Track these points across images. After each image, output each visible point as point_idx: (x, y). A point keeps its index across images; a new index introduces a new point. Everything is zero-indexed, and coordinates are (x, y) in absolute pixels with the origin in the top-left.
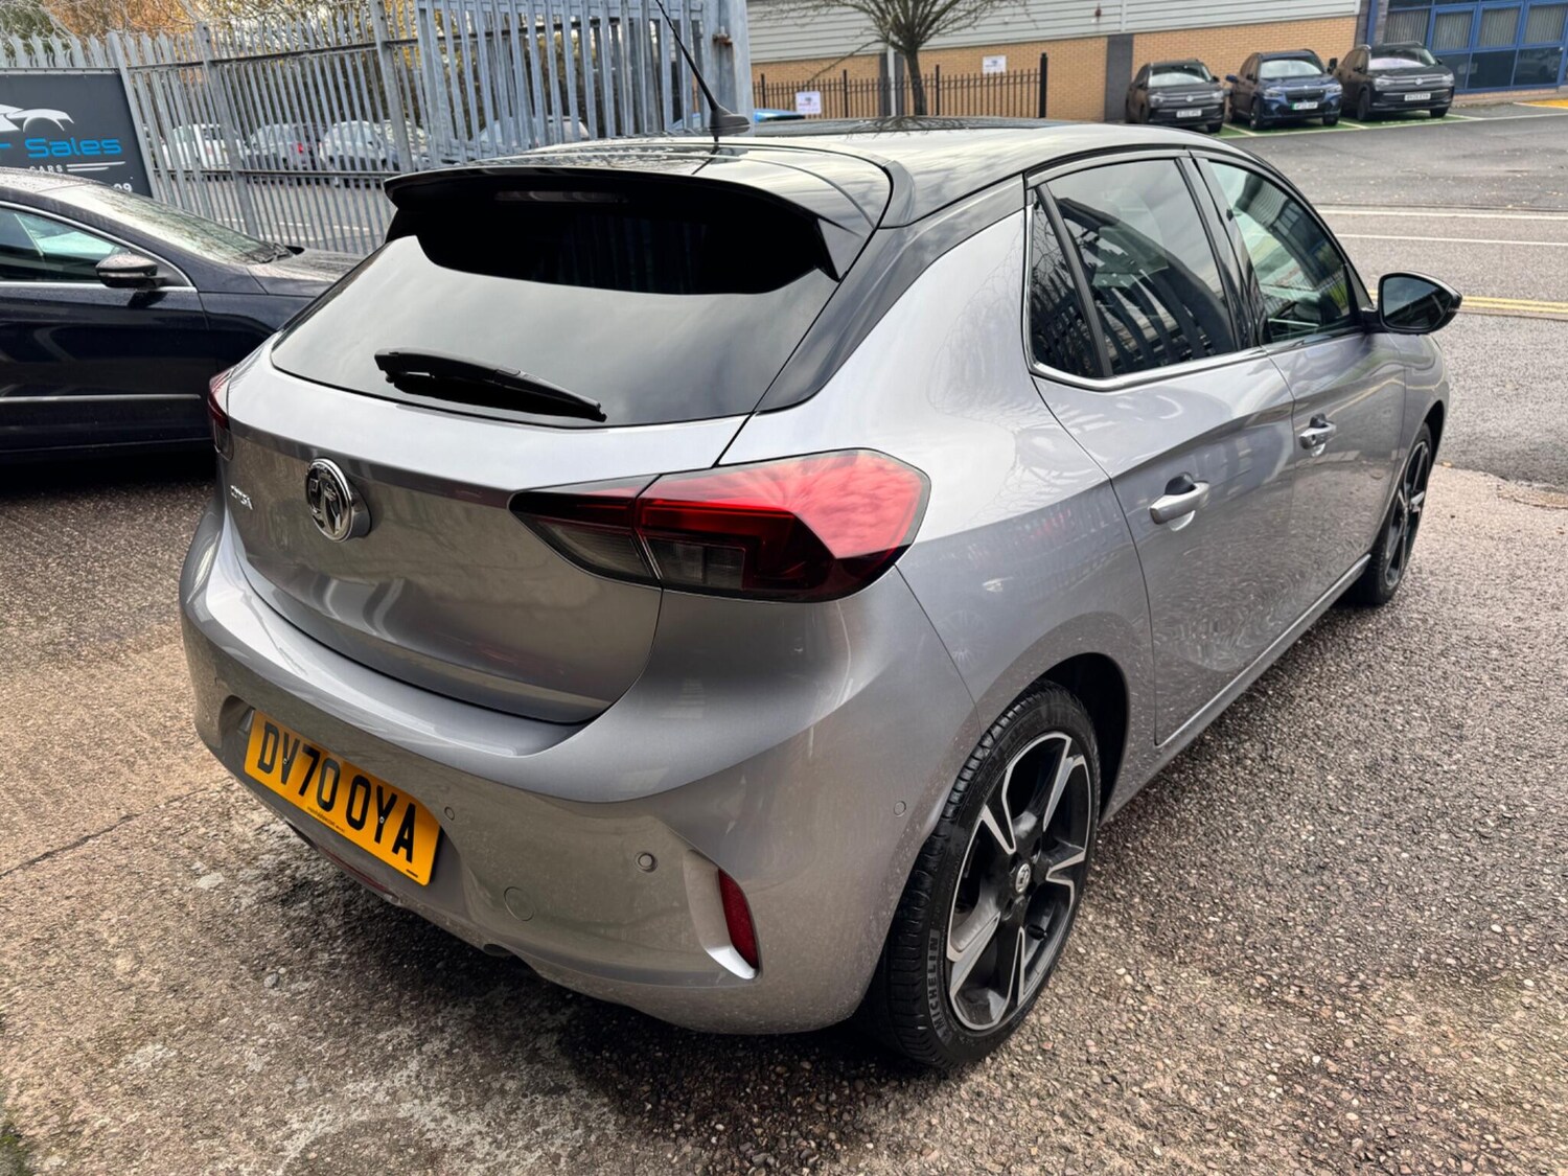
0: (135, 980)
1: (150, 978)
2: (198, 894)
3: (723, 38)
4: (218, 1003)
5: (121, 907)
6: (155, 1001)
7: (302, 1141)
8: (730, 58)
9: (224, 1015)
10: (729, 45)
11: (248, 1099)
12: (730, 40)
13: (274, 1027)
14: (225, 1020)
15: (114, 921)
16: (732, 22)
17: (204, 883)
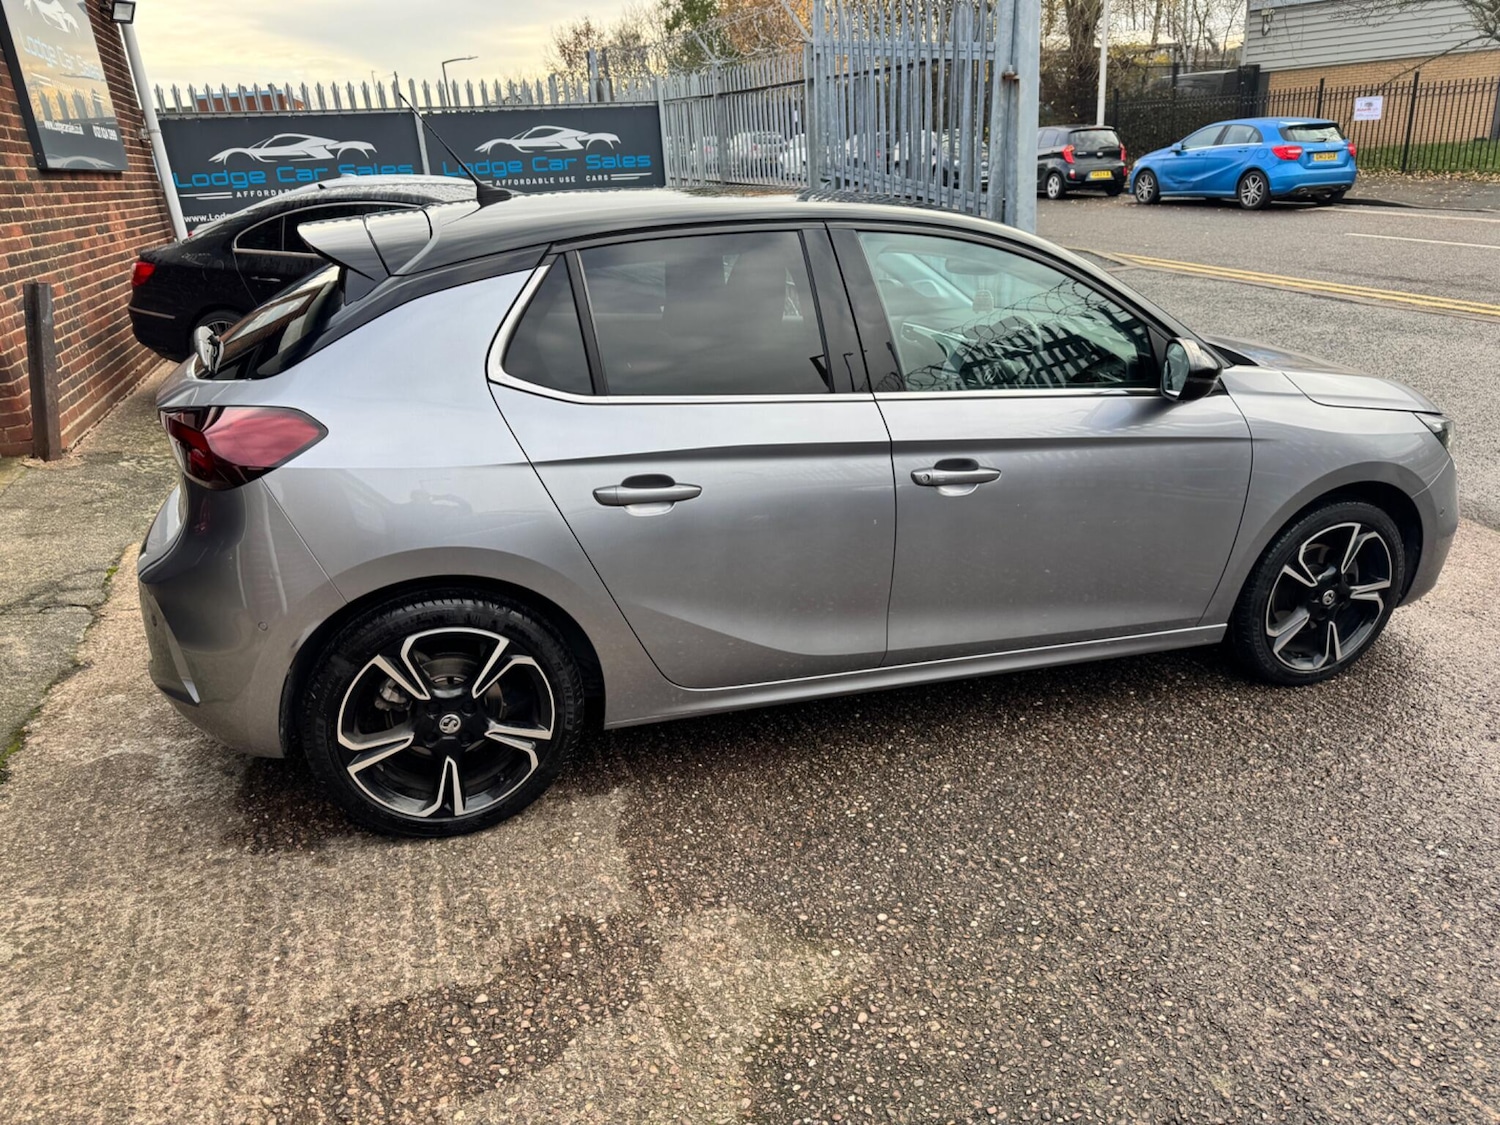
3: (1010, 76)
8: (1017, 94)
10: (1017, 81)
12: (1017, 77)
16: (1020, 61)
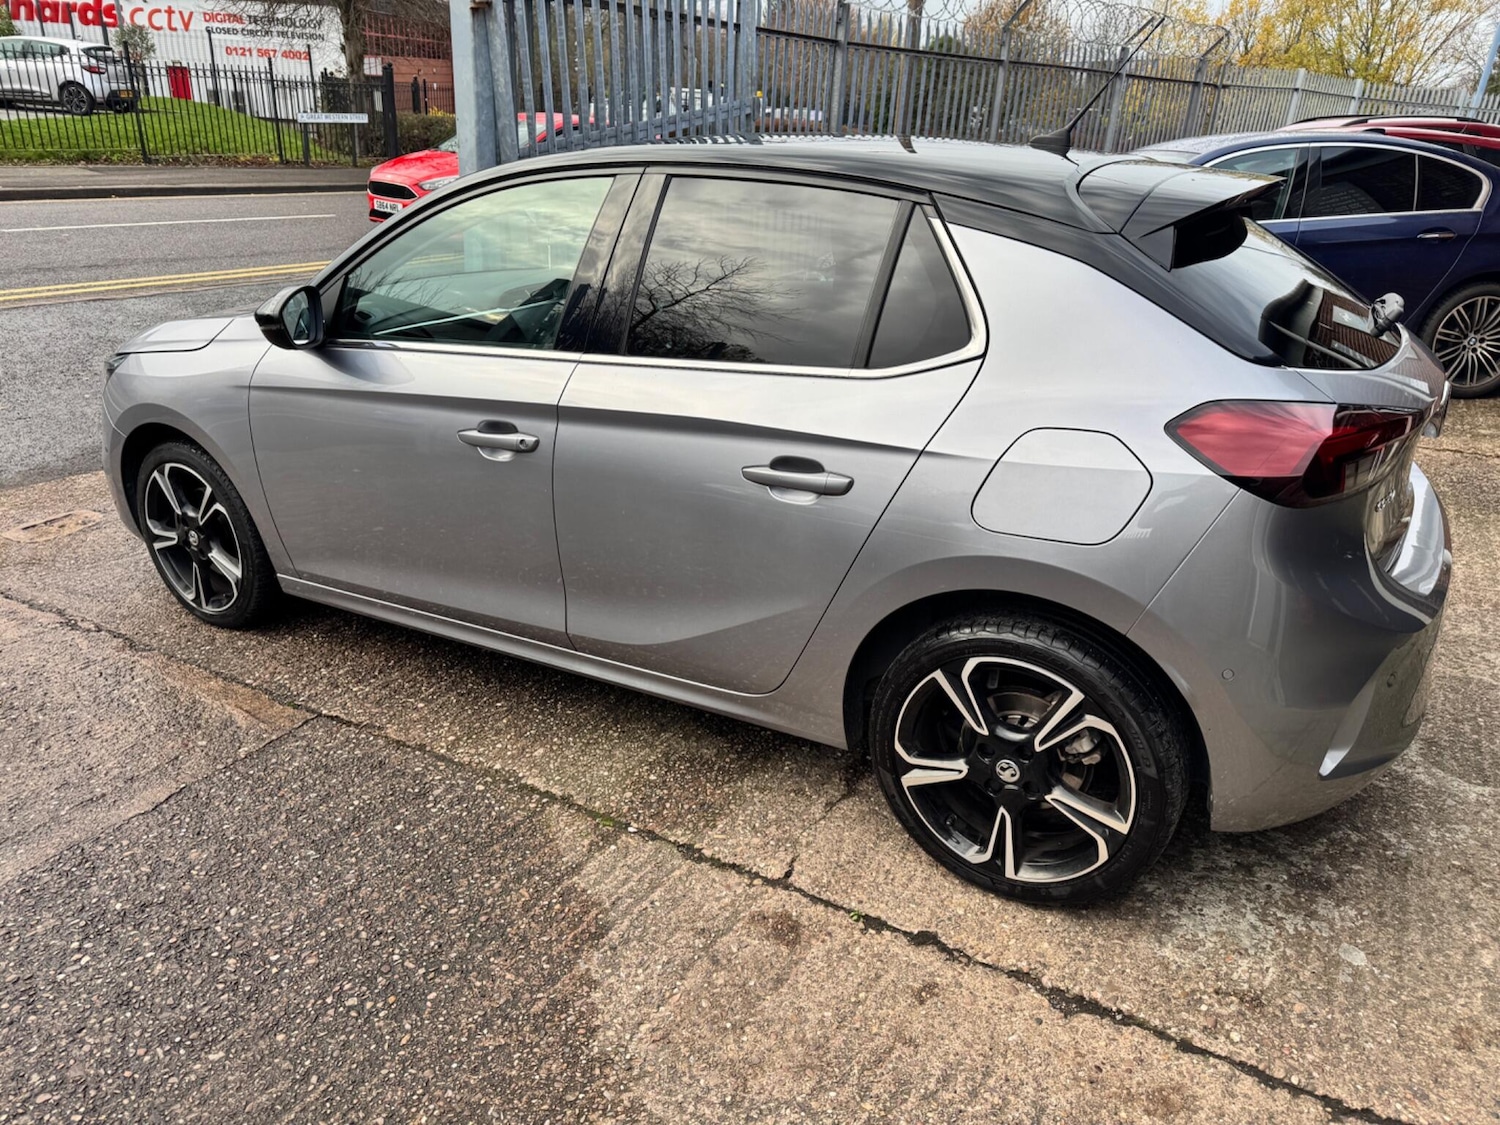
0: (1488, 940)
1: (1476, 930)
2: (1373, 954)
4: (1448, 875)
5: (1443, 1009)
6: (1487, 914)
7: (1479, 789)
9: (1454, 865)
11: (1485, 823)
13: (1433, 834)
14: (1456, 863)
15: (1462, 1001)
17: (1359, 959)
